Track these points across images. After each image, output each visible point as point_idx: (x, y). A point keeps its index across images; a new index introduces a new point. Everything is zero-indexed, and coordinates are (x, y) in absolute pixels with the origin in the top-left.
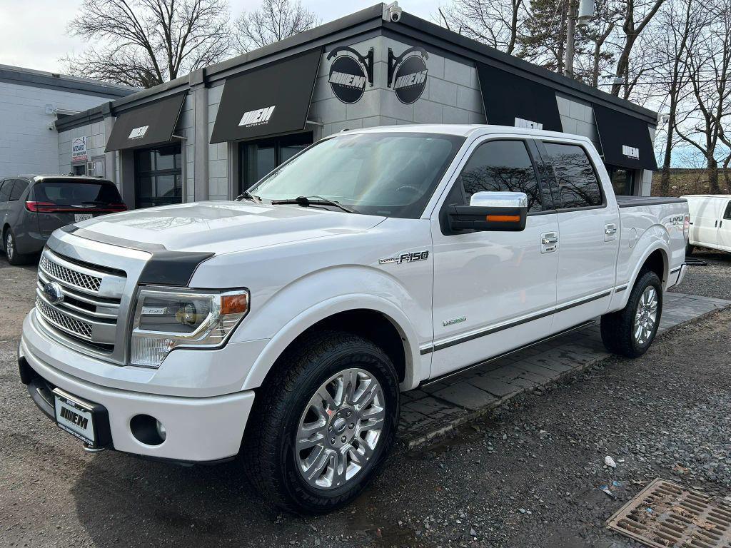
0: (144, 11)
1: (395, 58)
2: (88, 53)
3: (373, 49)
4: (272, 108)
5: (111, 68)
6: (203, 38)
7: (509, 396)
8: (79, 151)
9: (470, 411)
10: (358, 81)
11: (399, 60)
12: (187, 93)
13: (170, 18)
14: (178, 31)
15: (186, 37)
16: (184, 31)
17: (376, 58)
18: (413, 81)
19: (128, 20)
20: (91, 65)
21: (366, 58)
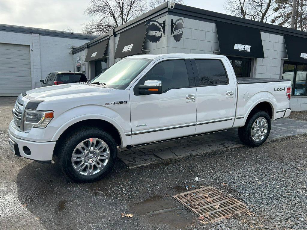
0: (113, 3)
1: (174, 23)
2: (92, 21)
3: (165, 20)
4: (133, 44)
5: (100, 27)
6: (136, 12)
7: (182, 156)
8: (79, 62)
9: (162, 159)
10: (159, 34)
11: (175, 24)
12: (109, 39)
13: (123, 4)
14: (126, 10)
15: (129, 11)
16: (128, 10)
17: (166, 24)
18: (179, 32)
19: (107, 7)
20: (93, 26)
21: (162, 24)
